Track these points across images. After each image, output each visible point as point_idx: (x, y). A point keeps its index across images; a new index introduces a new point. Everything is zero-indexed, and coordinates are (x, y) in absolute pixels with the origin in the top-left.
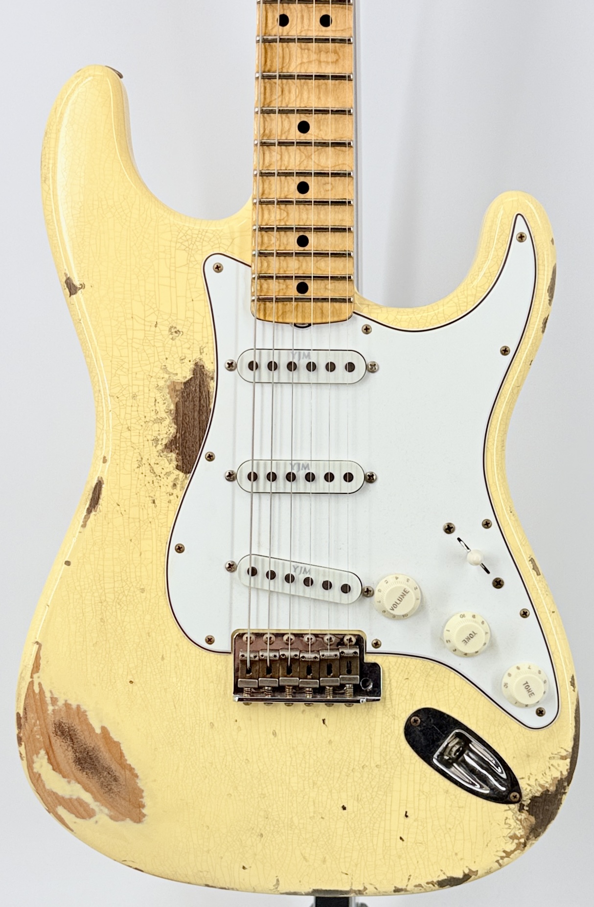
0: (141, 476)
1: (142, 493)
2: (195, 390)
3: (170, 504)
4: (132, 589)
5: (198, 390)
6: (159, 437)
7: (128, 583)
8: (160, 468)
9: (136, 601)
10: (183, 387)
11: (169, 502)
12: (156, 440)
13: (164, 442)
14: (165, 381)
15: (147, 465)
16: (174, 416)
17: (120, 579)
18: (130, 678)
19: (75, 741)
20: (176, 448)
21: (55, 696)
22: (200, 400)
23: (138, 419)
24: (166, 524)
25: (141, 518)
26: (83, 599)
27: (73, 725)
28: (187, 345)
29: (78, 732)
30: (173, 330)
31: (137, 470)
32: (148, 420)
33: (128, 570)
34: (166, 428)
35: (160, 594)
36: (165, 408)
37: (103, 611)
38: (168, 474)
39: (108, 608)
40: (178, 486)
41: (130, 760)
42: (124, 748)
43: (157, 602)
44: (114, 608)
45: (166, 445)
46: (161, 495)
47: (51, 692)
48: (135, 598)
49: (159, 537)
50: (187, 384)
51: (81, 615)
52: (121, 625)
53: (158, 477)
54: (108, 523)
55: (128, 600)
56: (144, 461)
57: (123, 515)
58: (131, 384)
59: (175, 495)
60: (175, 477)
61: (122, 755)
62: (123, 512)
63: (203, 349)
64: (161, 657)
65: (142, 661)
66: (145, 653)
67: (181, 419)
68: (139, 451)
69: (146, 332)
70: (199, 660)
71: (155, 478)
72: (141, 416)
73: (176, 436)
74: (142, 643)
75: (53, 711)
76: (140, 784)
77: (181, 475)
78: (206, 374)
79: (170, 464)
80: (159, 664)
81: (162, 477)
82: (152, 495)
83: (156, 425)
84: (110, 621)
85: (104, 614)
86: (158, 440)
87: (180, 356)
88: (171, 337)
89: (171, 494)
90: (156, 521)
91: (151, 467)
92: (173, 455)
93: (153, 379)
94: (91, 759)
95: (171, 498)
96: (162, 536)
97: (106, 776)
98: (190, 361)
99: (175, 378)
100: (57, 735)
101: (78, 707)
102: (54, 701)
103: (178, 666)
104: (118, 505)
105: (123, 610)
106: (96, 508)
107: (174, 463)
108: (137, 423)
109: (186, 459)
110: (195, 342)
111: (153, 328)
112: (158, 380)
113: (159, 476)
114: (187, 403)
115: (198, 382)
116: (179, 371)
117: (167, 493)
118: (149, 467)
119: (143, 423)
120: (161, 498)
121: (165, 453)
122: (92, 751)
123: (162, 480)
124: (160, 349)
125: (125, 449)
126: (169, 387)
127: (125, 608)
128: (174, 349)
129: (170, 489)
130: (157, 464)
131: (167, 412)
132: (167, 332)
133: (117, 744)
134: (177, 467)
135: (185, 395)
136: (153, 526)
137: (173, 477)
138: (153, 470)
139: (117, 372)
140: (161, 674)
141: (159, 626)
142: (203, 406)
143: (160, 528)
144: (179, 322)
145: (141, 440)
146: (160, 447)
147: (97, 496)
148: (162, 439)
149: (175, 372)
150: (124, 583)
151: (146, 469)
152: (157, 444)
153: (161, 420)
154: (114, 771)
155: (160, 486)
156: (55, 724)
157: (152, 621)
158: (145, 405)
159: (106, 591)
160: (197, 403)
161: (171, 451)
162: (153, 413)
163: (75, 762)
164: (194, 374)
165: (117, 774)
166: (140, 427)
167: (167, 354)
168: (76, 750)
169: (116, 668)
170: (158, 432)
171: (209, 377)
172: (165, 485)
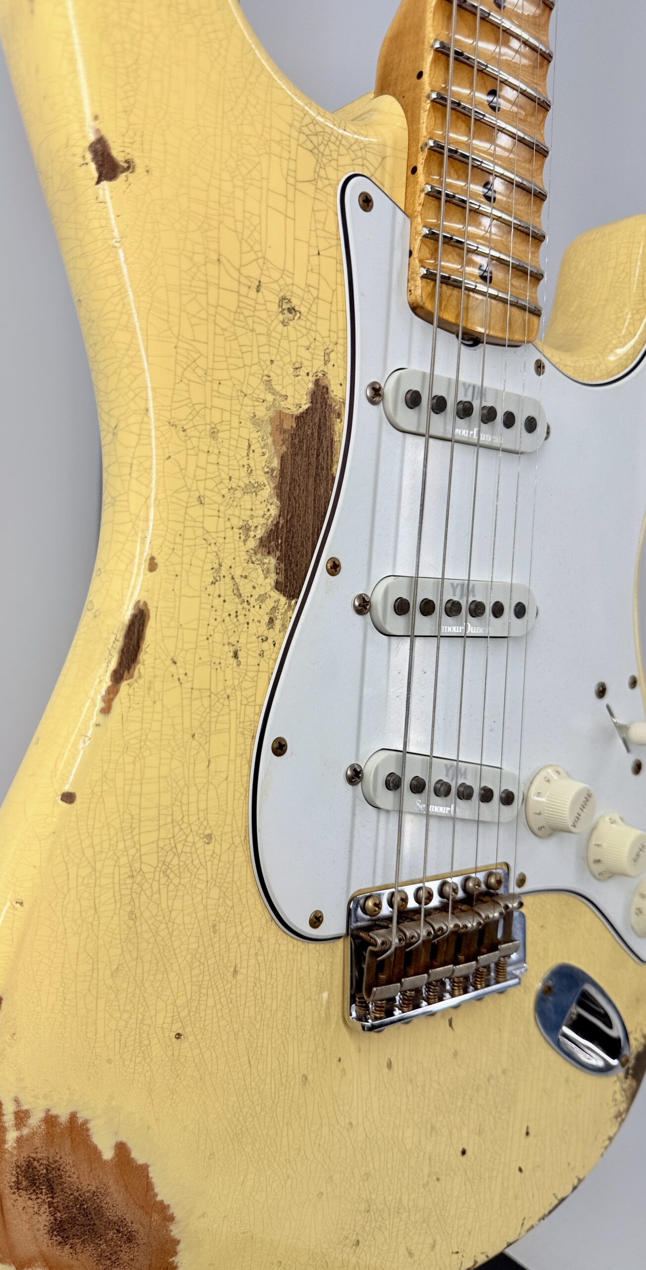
0: (218, 602)
1: (217, 637)
2: (312, 434)
3: (262, 659)
4: (190, 839)
5: (316, 434)
6: (250, 523)
7: (184, 826)
8: (249, 586)
9: (196, 862)
10: (294, 426)
11: (262, 655)
12: (246, 528)
13: (260, 533)
14: (268, 409)
15: (228, 579)
16: (277, 480)
17: (169, 819)
18: (177, 1028)
19: (58, 1189)
20: (277, 546)
21: (25, 1107)
22: (318, 456)
23: (218, 480)
24: (252, 699)
25: (213, 690)
26: (98, 875)
27: (57, 1158)
28: (305, 342)
29: (68, 1168)
30: (285, 306)
31: (211, 589)
32: (234, 486)
33: (185, 800)
34: (264, 504)
35: (237, 841)
36: (264, 464)
37: (134, 895)
38: (262, 598)
39: (146, 886)
40: (278, 624)
41: (163, 1192)
42: (153, 1173)
43: (231, 858)
44: (155, 884)
45: (261, 539)
46: (250, 640)
47: (17, 1101)
48: (195, 856)
49: (241, 725)
50: (300, 419)
51: (92, 912)
52: (167, 919)
53: (245, 604)
54: (155, 702)
55: (181, 863)
56: (224, 571)
57: (181, 683)
58: (209, 405)
59: (270, 641)
60: (272, 604)
61: (149, 1186)
62: (182, 677)
63: (328, 354)
64: (232, 970)
65: (200, 987)
66: (206, 969)
67: (288, 489)
68: (216, 549)
69: (242, 299)
70: (292, 962)
71: (240, 607)
72: (224, 476)
73: (278, 523)
74: (201, 949)
75: (19, 1140)
76: (175, 1231)
77: (283, 600)
78: (330, 406)
79: (266, 578)
80: (229, 986)
81: (252, 605)
82: (233, 640)
83: (247, 497)
84: (147, 914)
85: (136, 901)
86: (248, 530)
87: (294, 360)
88: (281, 317)
89: (264, 639)
90: (238, 693)
91: (235, 584)
92: (271, 561)
93: (247, 401)
94: (86, 1215)
95: (265, 646)
96: (246, 724)
97: (112, 1239)
98: (308, 374)
99: (282, 403)
100: (18, 1189)
101: (73, 1117)
102: (21, 1117)
103: (260, 981)
104: (175, 663)
105: (171, 887)
106: (131, 670)
107: (273, 577)
108: (216, 489)
109: (292, 570)
110: (318, 338)
111: (253, 293)
112: (256, 403)
113: (247, 601)
114: (298, 459)
115: (317, 420)
116: (290, 393)
117: (258, 637)
118: (230, 584)
119: (225, 492)
120: (249, 646)
121: (259, 556)
122: (90, 1199)
123: (252, 609)
124: (263, 340)
125: (192, 542)
126: (272, 420)
127: (176, 881)
128: (284, 343)
129: (263, 629)
130: (246, 577)
131: (268, 472)
132: (275, 307)
133: (143, 1170)
134: (278, 586)
135: (296, 441)
136: (233, 703)
137: (269, 604)
138: (238, 590)
139: (186, 373)
140: (231, 1006)
141: (232, 907)
142: (322, 468)
143: (243, 707)
144: (295, 289)
145: (221, 528)
146: (252, 543)
147: (136, 642)
148: (256, 527)
149: (284, 393)
150: (177, 829)
151: (225, 587)
152: (247, 536)
153: (254, 489)
154: (130, 1224)
155: (248, 623)
156: (18, 1167)
157: (221, 901)
158: (232, 453)
159: (144, 850)
160: (313, 460)
161: (269, 553)
162: (244, 472)
163: (51, 1232)
164: (312, 402)
165: (136, 1227)
166: (219, 499)
167: (274, 351)
168: (56, 1208)
169: (153, 1013)
170: (249, 513)
171: (335, 411)
172: (256, 620)
